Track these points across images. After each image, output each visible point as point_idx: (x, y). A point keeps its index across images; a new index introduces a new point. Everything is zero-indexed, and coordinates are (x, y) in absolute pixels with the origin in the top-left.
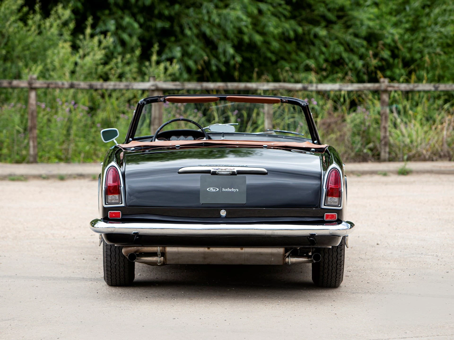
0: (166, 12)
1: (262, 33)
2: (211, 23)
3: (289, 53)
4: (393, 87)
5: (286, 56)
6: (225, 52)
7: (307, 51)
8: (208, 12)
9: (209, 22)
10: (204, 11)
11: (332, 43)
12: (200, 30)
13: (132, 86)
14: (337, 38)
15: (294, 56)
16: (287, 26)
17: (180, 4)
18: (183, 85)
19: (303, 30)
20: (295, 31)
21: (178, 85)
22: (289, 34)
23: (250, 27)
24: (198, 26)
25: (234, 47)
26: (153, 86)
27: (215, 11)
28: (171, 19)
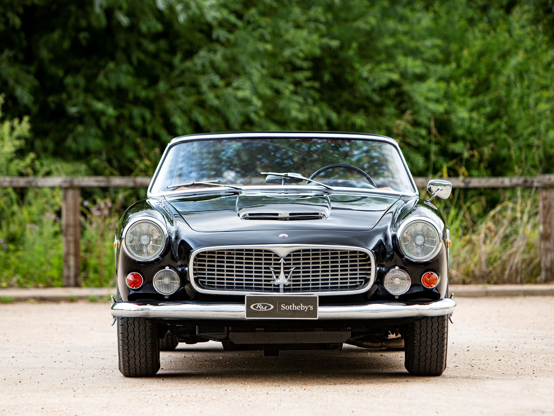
13: (36, 183)
18: (109, 181)
21: (102, 181)
23: (262, 113)
28: (149, 104)
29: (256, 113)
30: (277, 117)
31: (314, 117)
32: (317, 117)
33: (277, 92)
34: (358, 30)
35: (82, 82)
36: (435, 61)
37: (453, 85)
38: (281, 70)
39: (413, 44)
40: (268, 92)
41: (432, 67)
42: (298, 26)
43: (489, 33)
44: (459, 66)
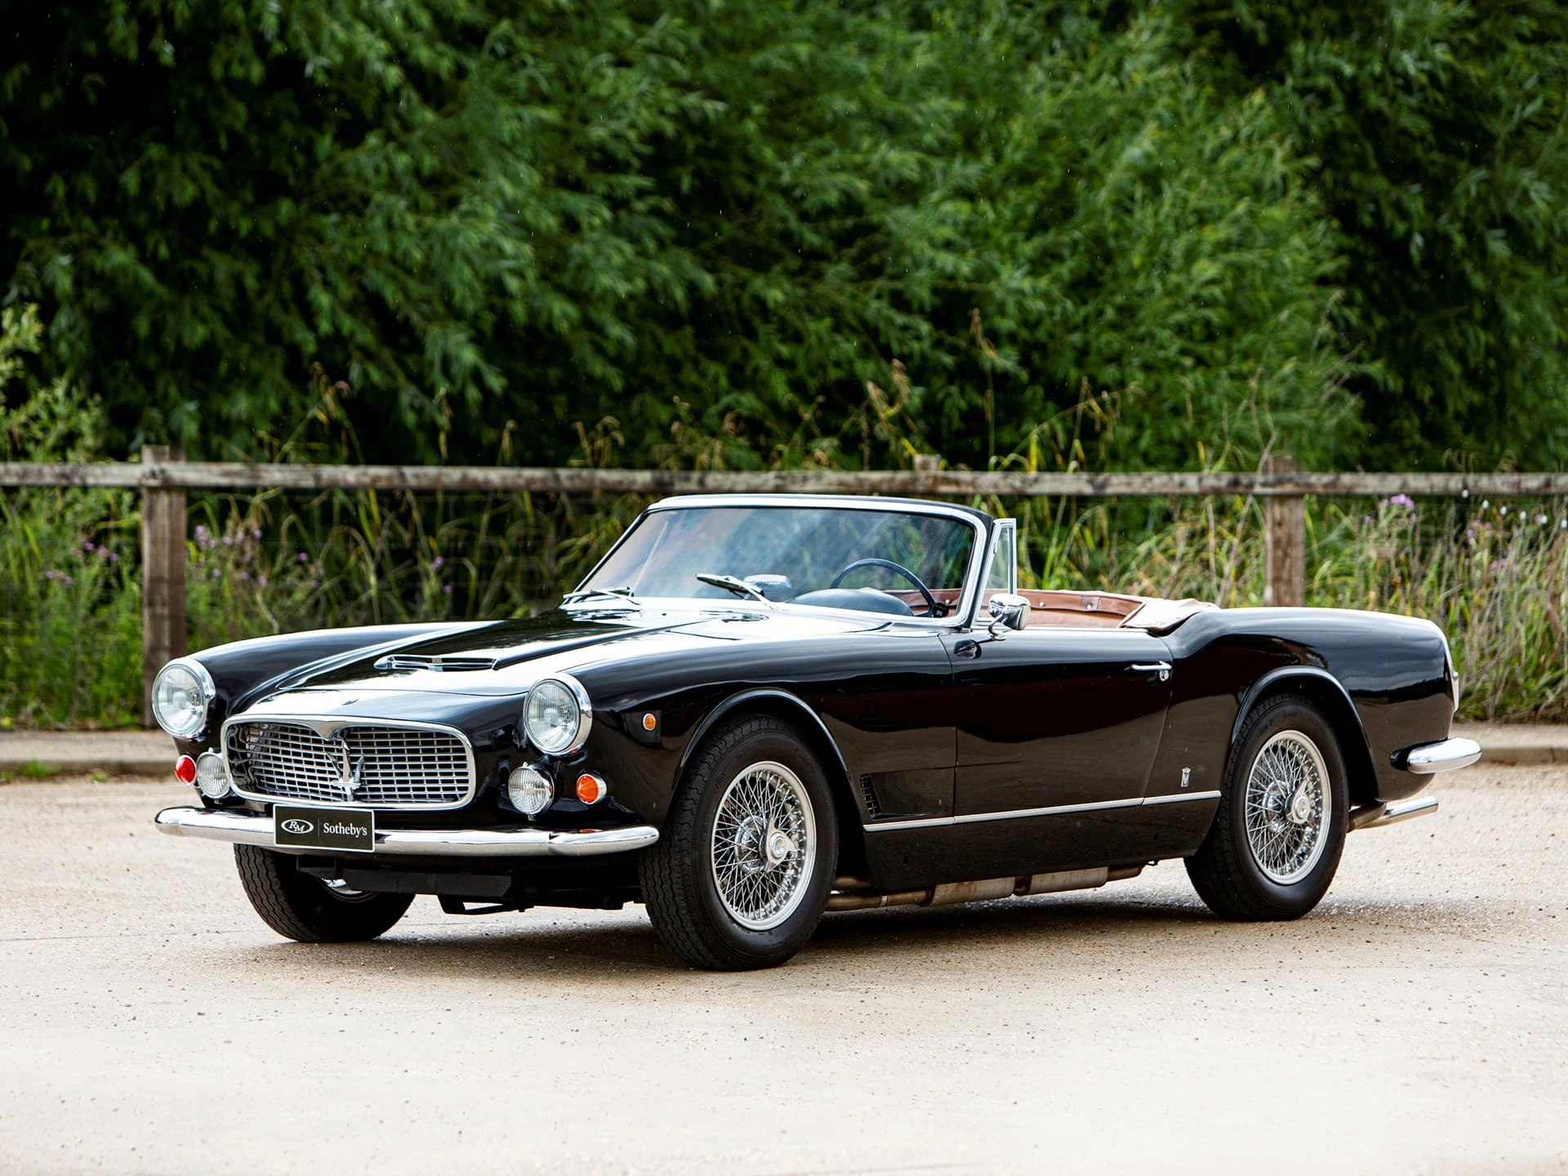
0: (245, 226)
1: (574, 295)
2: (399, 263)
3: (675, 365)
4: (957, 483)
5: (660, 374)
6: (446, 362)
7: (736, 355)
8: (389, 225)
9: (393, 260)
10: (378, 222)
11: (817, 328)
12: (362, 287)
14: (835, 311)
15: (690, 376)
16: (662, 269)
17: (297, 199)
18: (254, 474)
19: (720, 283)
20: (692, 288)
22: (672, 298)
23: (531, 274)
24: (354, 271)
25: (477, 340)
26: (153, 475)
27: (410, 220)
28: (259, 249)
29: (519, 274)
30: (566, 279)
31: (657, 282)
32: (666, 285)
33: (571, 224)
34: (764, 71)
35: (89, 187)
36: (944, 150)
37: (984, 206)
38: (579, 166)
39: (891, 108)
40: (549, 222)
41: (937, 164)
42: (621, 63)
43: (1066, 77)
44: (998, 157)
